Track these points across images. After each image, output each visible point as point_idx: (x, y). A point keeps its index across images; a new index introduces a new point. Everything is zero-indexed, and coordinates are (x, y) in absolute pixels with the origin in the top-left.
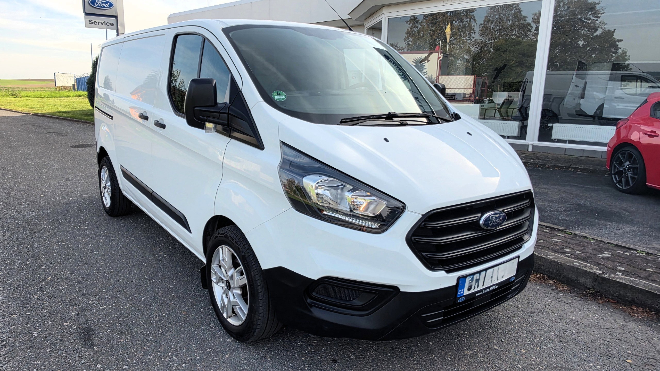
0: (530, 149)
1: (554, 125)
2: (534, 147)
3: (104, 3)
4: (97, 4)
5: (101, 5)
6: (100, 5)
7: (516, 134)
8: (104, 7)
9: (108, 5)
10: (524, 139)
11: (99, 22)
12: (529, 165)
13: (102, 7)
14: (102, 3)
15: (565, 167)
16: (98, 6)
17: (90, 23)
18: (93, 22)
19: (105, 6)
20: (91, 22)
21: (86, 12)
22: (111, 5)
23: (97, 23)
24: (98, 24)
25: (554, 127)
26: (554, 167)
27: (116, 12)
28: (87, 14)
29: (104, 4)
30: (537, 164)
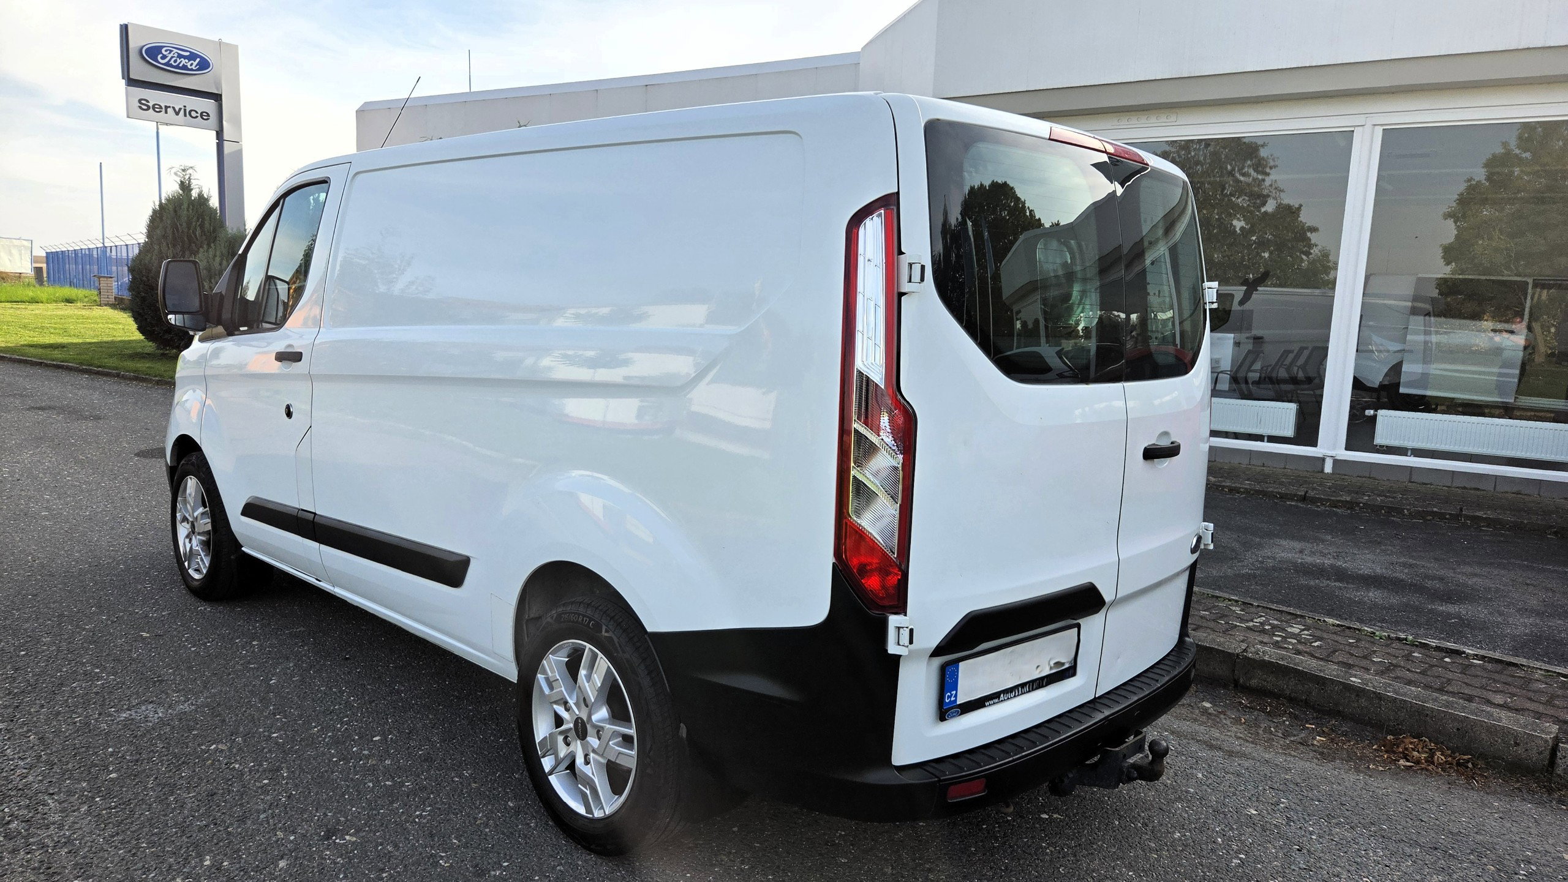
0: (1328, 468)
1: (1381, 413)
2: (1336, 462)
3: (185, 57)
4: (164, 57)
5: (175, 61)
6: (172, 62)
7: (1290, 432)
8: (185, 67)
9: (195, 63)
10: (1313, 443)
11: (166, 107)
12: (1361, 508)
13: (177, 67)
14: (180, 56)
15: (1450, 514)
16: (167, 64)
17: (140, 107)
18: (151, 104)
19: (189, 65)
20: (144, 105)
21: (132, 76)
22: (204, 65)
23: (161, 107)
24: (166, 112)
25: (1379, 419)
26: (1422, 515)
27: (218, 84)
28: (131, 82)
29: (184, 61)
30: (1382, 508)
